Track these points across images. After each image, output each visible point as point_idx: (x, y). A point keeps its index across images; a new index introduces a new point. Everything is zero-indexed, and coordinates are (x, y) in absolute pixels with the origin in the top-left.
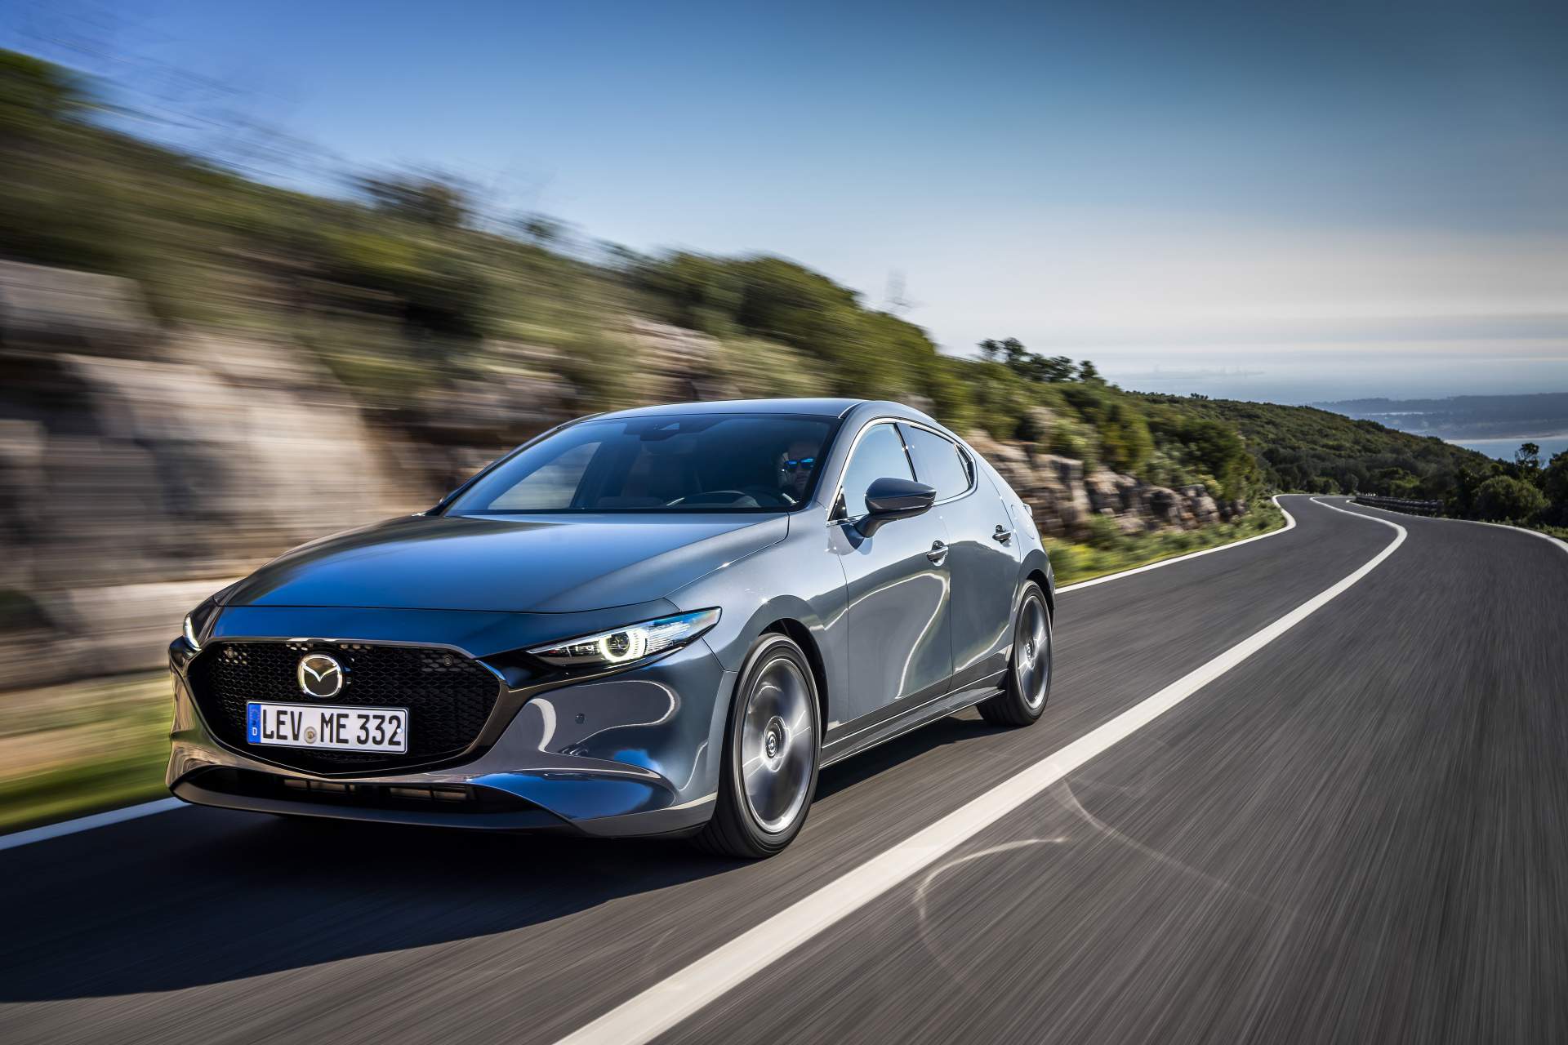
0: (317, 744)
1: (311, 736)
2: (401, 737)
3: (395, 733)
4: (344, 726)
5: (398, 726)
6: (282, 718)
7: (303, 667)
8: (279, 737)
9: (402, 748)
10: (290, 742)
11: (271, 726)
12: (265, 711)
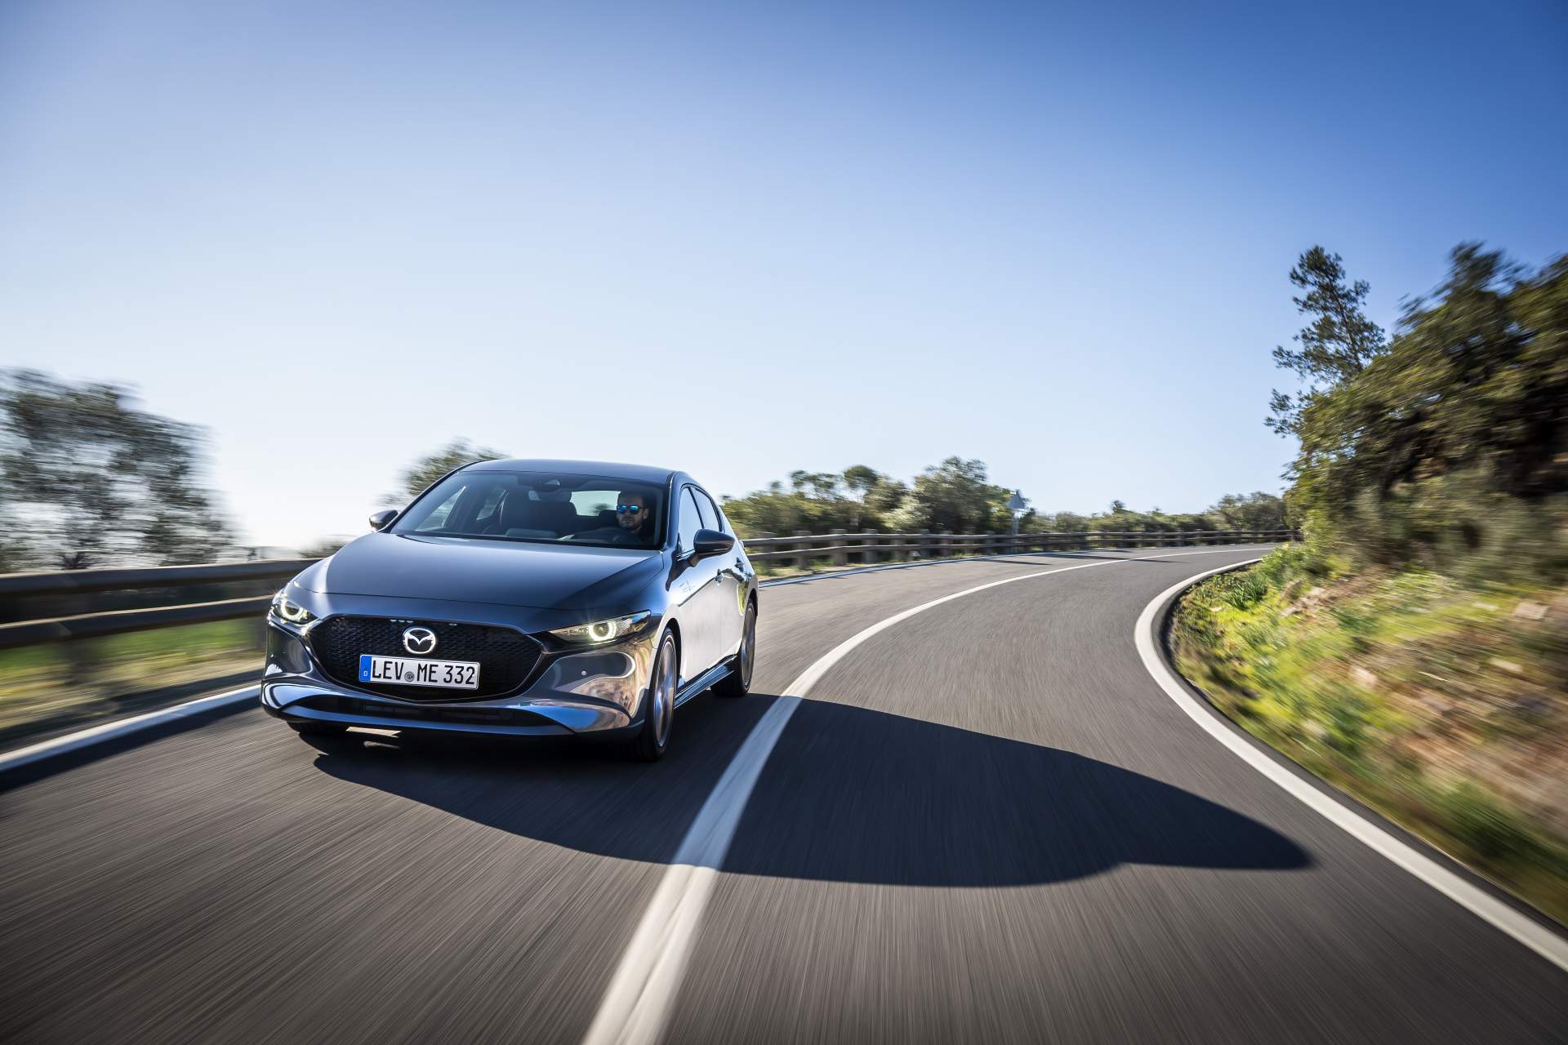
0: (414, 682)
1: (410, 676)
2: (475, 679)
3: (471, 676)
4: (435, 672)
5: (473, 673)
6: (388, 666)
7: (407, 635)
8: (385, 677)
9: (475, 686)
10: (394, 681)
11: (379, 670)
12: (375, 662)
